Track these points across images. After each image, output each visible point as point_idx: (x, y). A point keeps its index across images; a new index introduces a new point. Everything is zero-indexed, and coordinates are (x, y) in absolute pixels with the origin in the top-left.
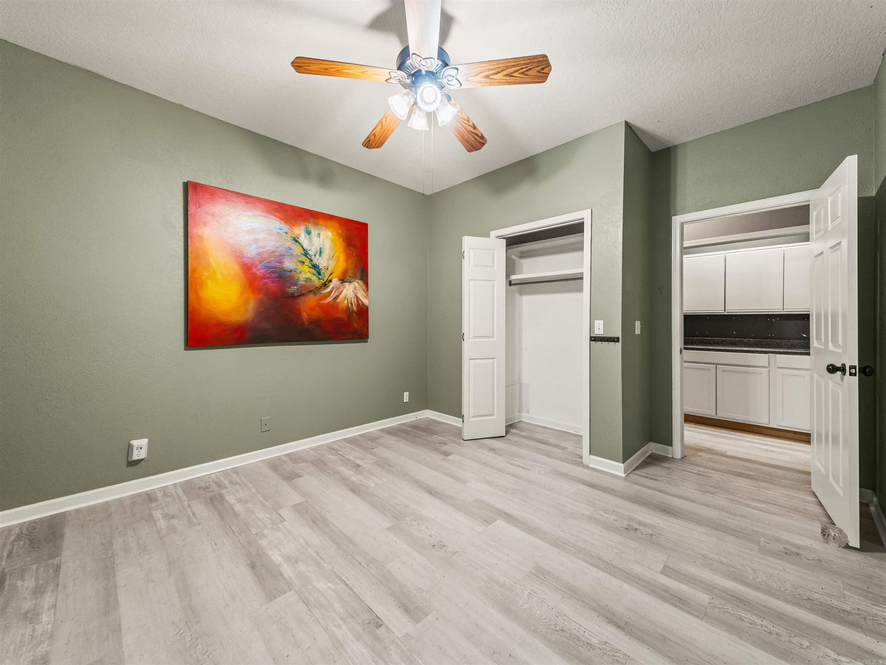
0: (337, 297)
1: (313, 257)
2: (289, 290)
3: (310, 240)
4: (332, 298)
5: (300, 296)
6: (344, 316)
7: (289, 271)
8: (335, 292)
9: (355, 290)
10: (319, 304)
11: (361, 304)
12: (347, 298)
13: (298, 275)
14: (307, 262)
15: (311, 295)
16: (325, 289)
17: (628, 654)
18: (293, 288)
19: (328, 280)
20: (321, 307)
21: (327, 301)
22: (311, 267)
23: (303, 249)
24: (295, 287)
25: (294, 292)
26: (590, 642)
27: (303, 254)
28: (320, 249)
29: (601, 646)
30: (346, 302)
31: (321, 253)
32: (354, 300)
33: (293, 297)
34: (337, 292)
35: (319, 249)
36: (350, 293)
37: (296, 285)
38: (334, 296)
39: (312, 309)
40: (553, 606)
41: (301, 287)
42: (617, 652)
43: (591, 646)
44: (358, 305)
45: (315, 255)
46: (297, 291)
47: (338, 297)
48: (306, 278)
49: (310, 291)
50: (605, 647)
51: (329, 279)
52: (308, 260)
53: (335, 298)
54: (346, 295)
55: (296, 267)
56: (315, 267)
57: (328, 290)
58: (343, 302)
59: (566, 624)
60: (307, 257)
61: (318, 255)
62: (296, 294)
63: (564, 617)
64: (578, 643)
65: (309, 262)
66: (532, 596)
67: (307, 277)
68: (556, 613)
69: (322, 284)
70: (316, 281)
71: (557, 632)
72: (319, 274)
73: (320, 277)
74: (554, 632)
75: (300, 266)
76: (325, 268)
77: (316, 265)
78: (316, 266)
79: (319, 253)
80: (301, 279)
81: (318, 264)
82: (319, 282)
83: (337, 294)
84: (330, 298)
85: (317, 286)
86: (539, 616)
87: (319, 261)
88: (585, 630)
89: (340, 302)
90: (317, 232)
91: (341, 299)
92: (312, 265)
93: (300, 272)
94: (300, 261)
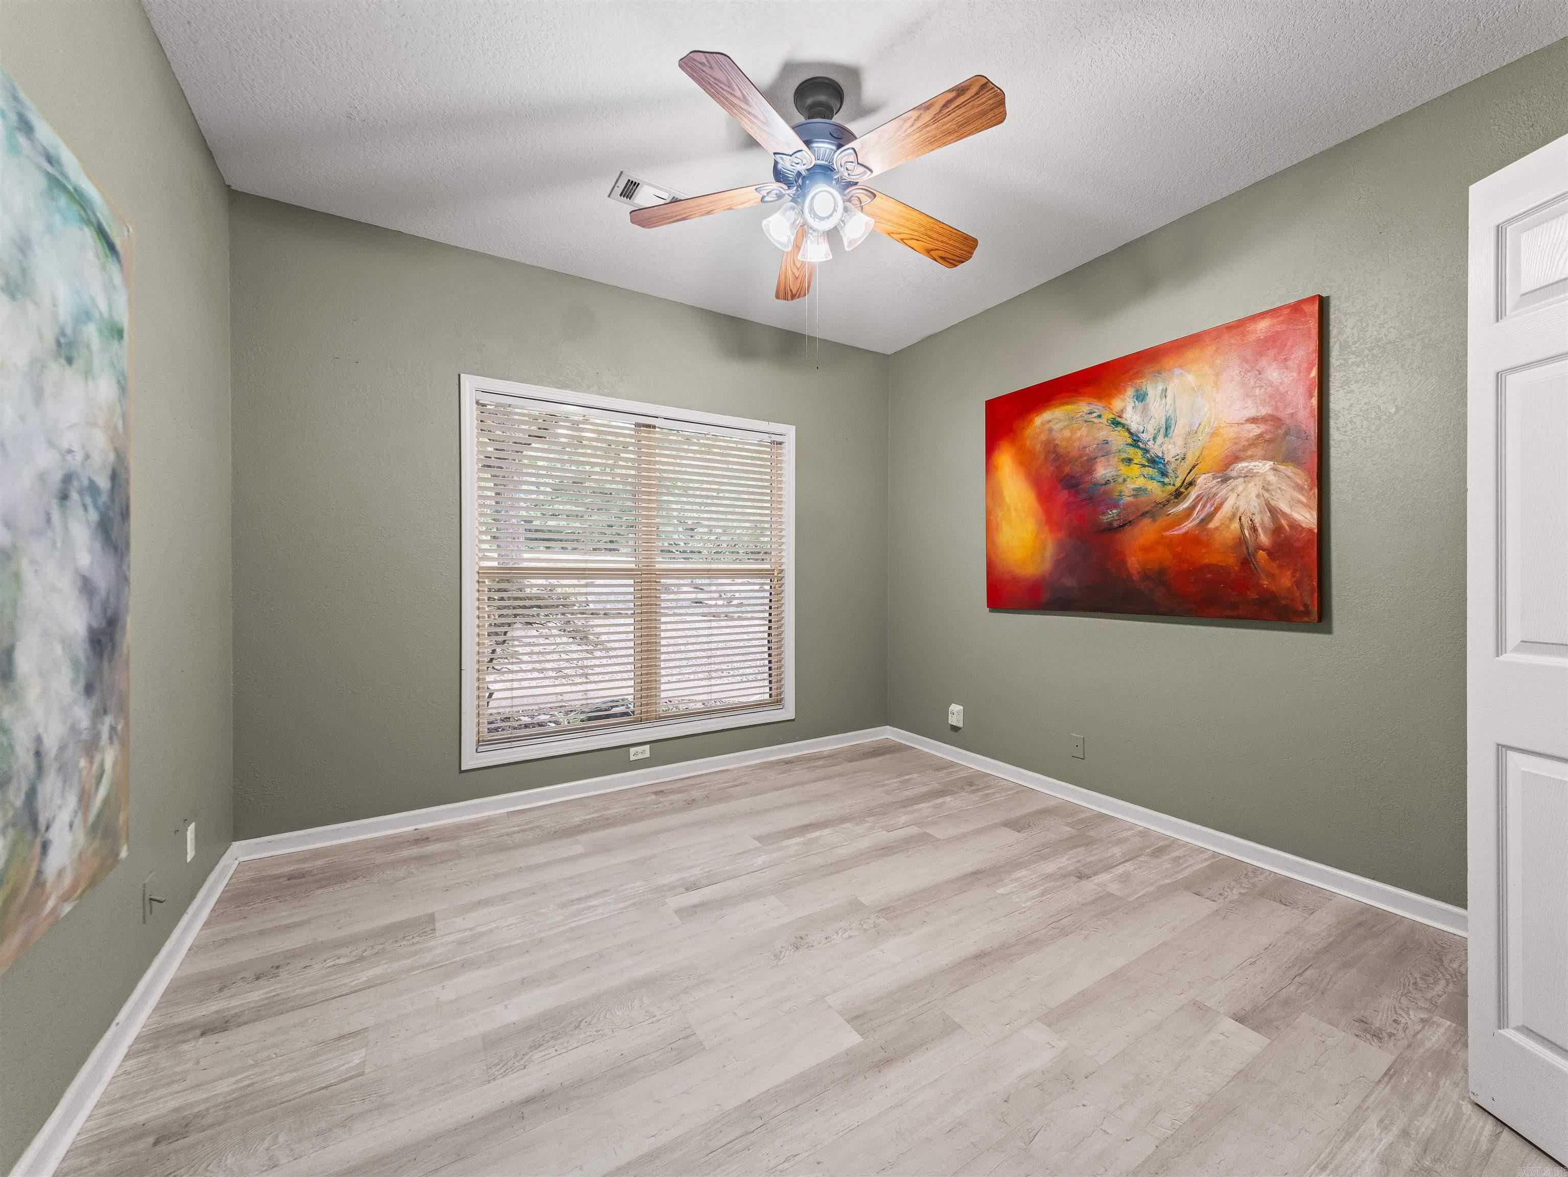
0: (1211, 516)
1: (1151, 443)
2: (1104, 517)
3: (1145, 410)
4: (1197, 521)
5: (1124, 525)
6: (1231, 560)
7: (1103, 484)
8: (1204, 506)
9: (1267, 490)
10: (1162, 537)
11: (1287, 527)
12: (1239, 514)
13: (1119, 488)
14: (1138, 456)
15: (1147, 521)
16: (1177, 504)
17: (493, 1084)
18: (1110, 513)
19: (1185, 484)
20: (1170, 544)
21: (1184, 530)
22: (1147, 464)
23: (1130, 433)
24: (1114, 511)
25: (1112, 520)
26: (541, 1049)
27: (1131, 445)
28: (1167, 420)
29: (527, 1057)
30: (1235, 525)
31: (1167, 429)
32: (1262, 520)
33: (1111, 530)
34: (1208, 505)
35: (1163, 422)
36: (1248, 502)
37: (1116, 506)
38: (1202, 517)
39: (1146, 549)
40: (616, 1034)
41: (1125, 510)
42: (505, 1072)
43: (536, 1046)
44: (1277, 530)
45: (1154, 439)
46: (1118, 518)
47: (1213, 517)
48: (1134, 490)
49: (1144, 514)
50: (522, 1062)
51: (1189, 479)
52: (1140, 453)
53: (1202, 521)
54: (1237, 509)
55: (1116, 473)
56: (1153, 462)
57: (1186, 505)
58: (1228, 527)
59: (583, 1036)
60: (1139, 447)
61: (1160, 439)
62: (1115, 524)
63: (592, 1039)
64: (550, 1035)
65: (1141, 457)
66: (648, 1017)
67: (1138, 486)
68: (604, 1032)
69: (1171, 494)
70: (1156, 490)
71: (579, 1020)
72: (1164, 474)
73: (1166, 480)
74: (582, 1018)
75: (1124, 469)
76: (1177, 457)
77: (1158, 457)
78: (1157, 459)
79: (1163, 431)
80: (1126, 493)
81: (1160, 455)
82: (1163, 492)
83: (1208, 509)
84: (1191, 522)
85: (1158, 500)
86: (613, 1012)
87: (1165, 447)
88: (558, 1053)
89: (1217, 528)
90: (1160, 387)
91: (1221, 520)
92: (1148, 460)
93: (1124, 480)
94: (1123, 460)
